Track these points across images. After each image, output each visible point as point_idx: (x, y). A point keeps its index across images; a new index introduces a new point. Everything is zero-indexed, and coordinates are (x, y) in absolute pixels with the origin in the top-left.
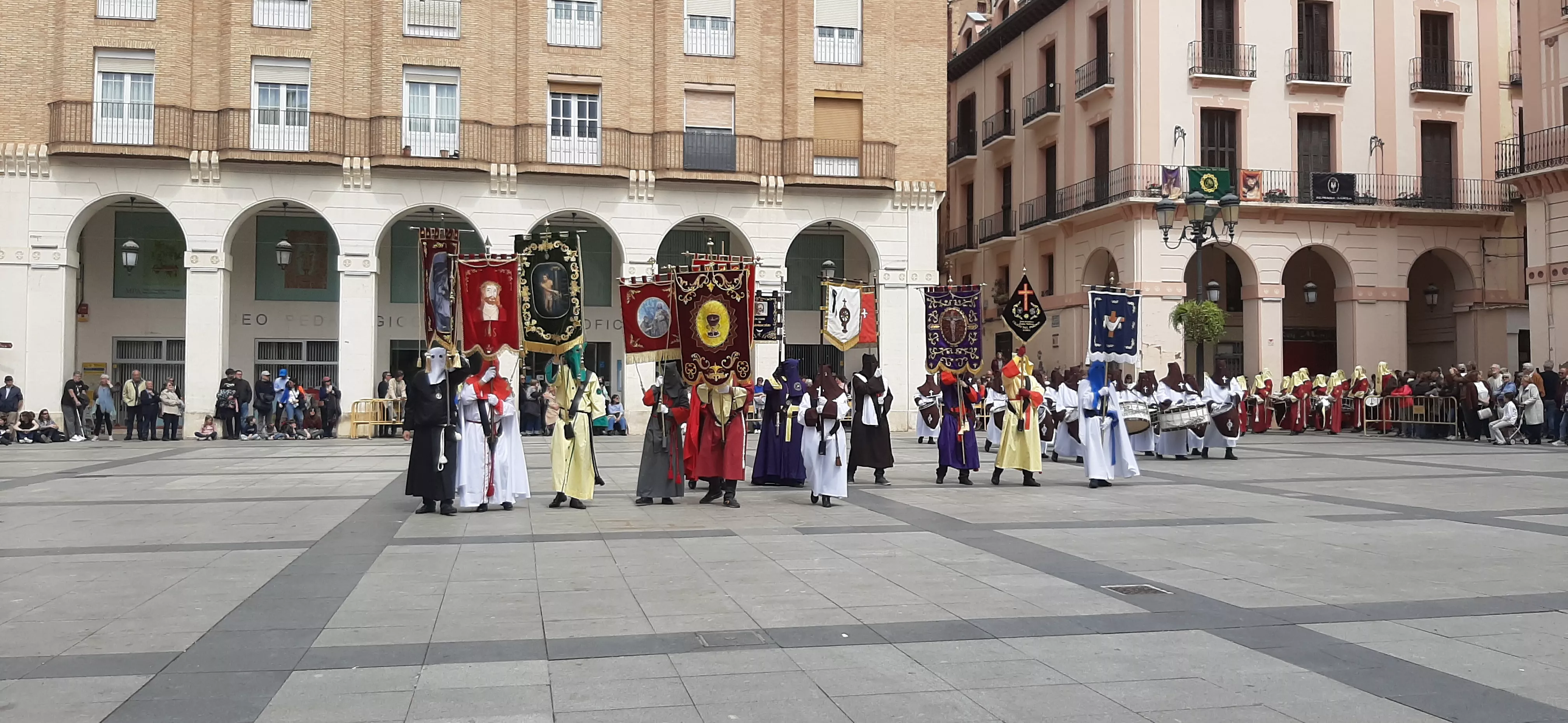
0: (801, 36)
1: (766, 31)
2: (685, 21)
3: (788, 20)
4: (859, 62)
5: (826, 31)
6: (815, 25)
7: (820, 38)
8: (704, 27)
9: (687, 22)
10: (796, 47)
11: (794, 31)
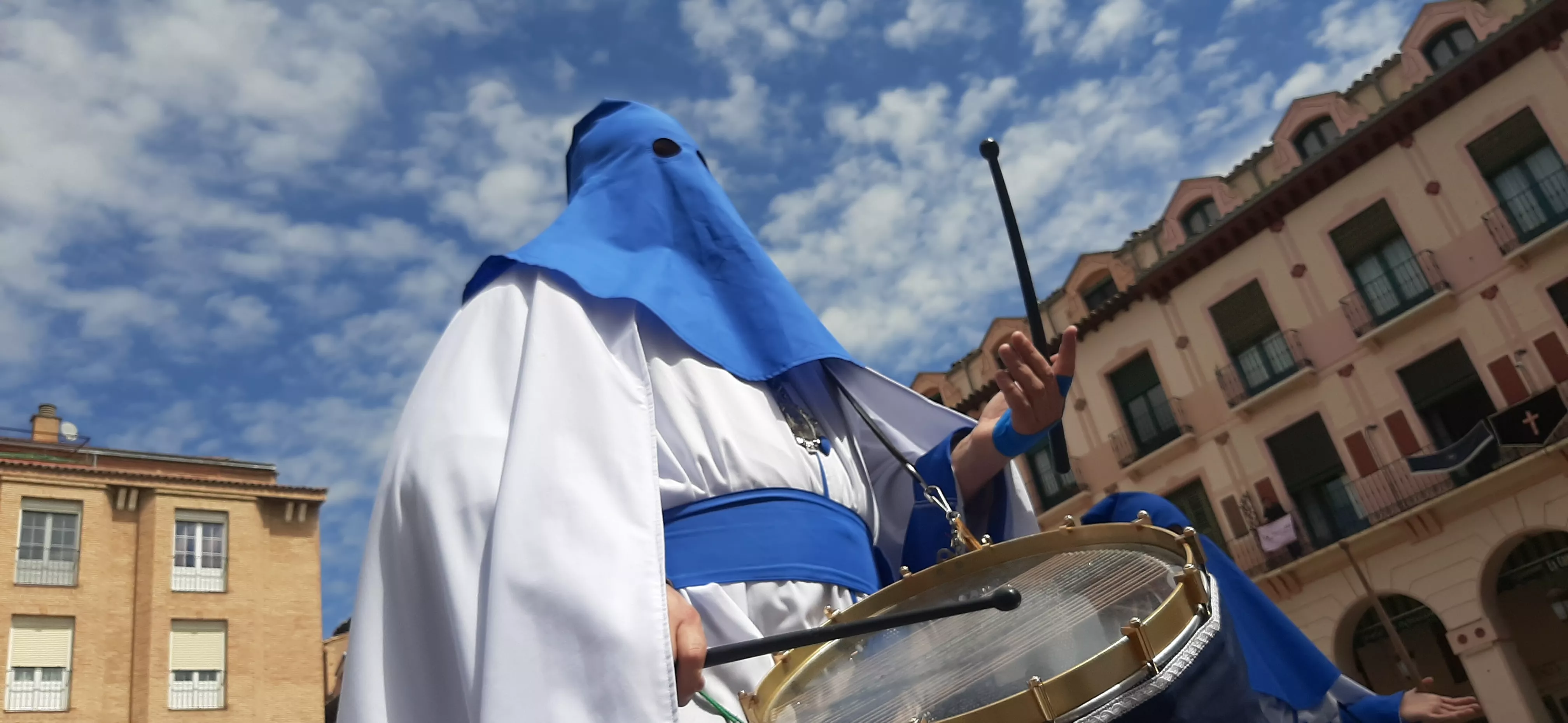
0: (152, 681)
1: (110, 679)
2: (8, 674)
3: (137, 666)
4: (222, 705)
5: (184, 675)
6: (171, 668)
7: (176, 683)
8: (32, 679)
9: (10, 675)
10: (147, 694)
11: (145, 676)
